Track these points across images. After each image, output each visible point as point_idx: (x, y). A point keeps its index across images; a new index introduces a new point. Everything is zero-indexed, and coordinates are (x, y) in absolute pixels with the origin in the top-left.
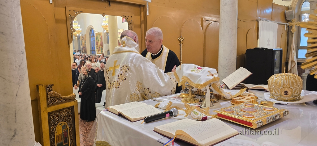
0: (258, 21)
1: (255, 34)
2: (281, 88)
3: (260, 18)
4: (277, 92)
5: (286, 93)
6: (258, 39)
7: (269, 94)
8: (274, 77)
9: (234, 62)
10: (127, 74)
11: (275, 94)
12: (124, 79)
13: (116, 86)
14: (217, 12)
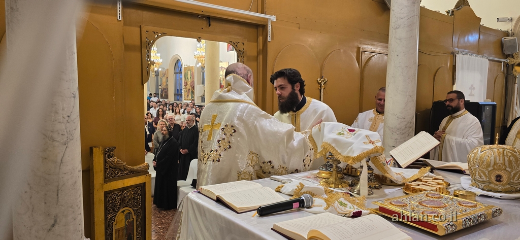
0: (453, 55)
1: (448, 77)
2: (490, 169)
3: (457, 49)
4: (483, 177)
5: (499, 178)
6: (453, 84)
7: (470, 179)
8: (478, 151)
9: (411, 123)
10: (233, 139)
11: (480, 179)
12: (228, 147)
13: (215, 159)
14: (384, 38)
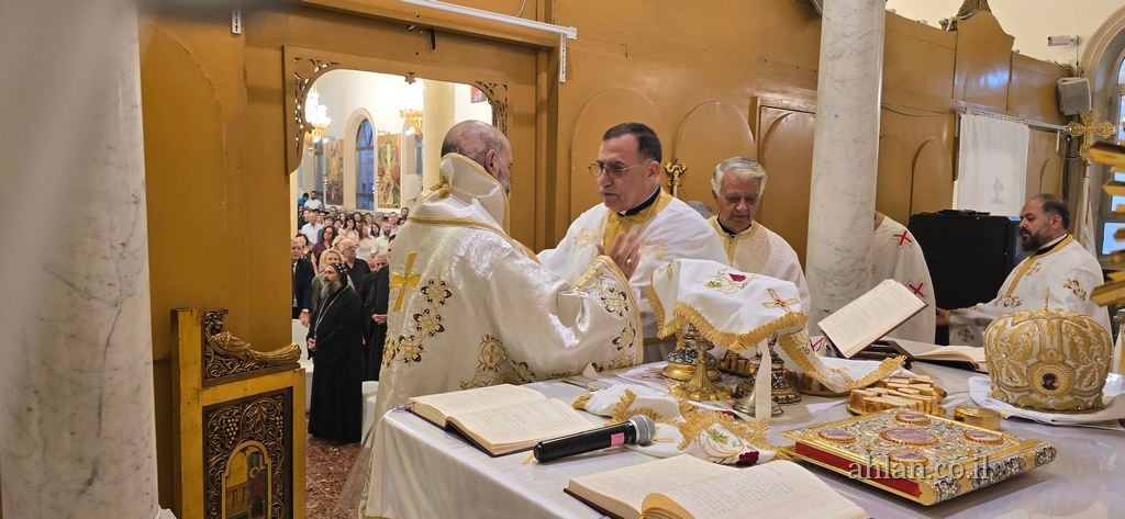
0: (955, 116)
1: (942, 162)
2: (1030, 362)
3: (963, 103)
4: (1017, 378)
5: (1049, 382)
6: (954, 179)
7: (988, 383)
8: (1006, 323)
9: (863, 260)
10: (444, 311)
11: (1010, 384)
12: (438, 328)
13: (408, 356)
14: (808, 78)
